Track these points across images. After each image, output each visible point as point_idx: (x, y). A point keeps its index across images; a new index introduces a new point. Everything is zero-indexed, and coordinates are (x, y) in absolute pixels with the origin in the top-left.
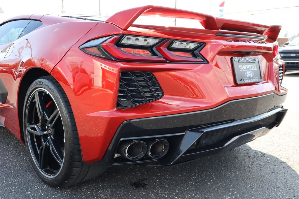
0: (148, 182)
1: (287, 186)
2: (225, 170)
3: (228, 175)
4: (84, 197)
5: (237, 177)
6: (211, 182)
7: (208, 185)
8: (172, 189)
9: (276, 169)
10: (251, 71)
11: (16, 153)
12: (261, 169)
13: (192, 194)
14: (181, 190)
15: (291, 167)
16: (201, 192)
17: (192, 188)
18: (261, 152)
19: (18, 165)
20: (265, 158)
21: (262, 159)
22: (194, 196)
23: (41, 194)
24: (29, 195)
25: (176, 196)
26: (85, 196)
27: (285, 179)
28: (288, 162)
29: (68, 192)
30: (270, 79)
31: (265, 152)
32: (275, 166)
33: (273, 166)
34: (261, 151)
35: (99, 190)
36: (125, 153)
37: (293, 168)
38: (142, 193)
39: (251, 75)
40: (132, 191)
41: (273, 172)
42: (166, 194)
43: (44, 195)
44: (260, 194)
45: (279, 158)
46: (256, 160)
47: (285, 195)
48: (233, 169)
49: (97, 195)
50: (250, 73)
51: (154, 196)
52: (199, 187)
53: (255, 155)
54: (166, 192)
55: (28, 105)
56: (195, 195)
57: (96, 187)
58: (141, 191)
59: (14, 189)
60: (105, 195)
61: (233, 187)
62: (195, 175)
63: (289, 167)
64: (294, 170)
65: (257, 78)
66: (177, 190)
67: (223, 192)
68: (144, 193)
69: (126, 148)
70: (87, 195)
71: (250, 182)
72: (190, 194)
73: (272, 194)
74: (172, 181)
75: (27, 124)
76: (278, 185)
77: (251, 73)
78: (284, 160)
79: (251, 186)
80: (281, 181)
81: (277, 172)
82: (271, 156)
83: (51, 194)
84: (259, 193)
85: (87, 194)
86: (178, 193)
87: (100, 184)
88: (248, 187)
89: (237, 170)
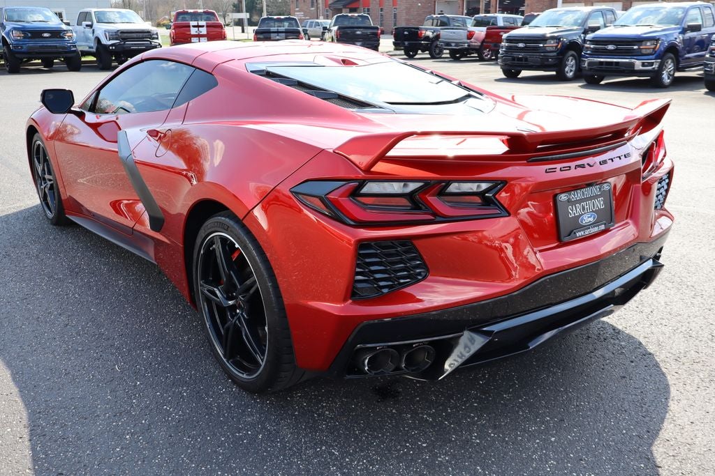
0: (402, 388)
1: (640, 409)
2: (539, 367)
3: (541, 379)
4: (297, 413)
5: (556, 385)
6: (509, 393)
7: (503, 399)
8: (442, 405)
9: (630, 370)
10: (593, 211)
11: (178, 312)
12: (603, 369)
13: (474, 417)
14: (456, 407)
15: (662, 365)
16: (490, 414)
17: (476, 405)
18: (613, 326)
19: (186, 338)
20: (617, 342)
21: (611, 343)
22: (477, 421)
23: (230, 403)
24: (211, 404)
25: (446, 420)
26: (299, 412)
27: (642, 392)
28: (658, 354)
29: (271, 403)
30: (631, 217)
31: (620, 327)
32: (632, 362)
33: (627, 363)
34: (615, 325)
35: (321, 401)
36: (364, 366)
37: (663, 369)
38: (391, 411)
39: (591, 219)
40: (374, 405)
41: (624, 377)
42: (429, 415)
43: (234, 406)
44: (589, 424)
45: (644, 344)
46: (600, 347)
47: (631, 429)
48: (553, 367)
49: (318, 410)
50: (588, 217)
51: (411, 417)
52: (488, 403)
53: (599, 334)
54: (431, 410)
55: (202, 252)
56: (479, 419)
57: (316, 393)
58: (390, 407)
59: (185, 391)
60: (330, 410)
61: (545, 406)
62: (484, 376)
63: (657, 365)
64: (663, 374)
65: (601, 224)
66: (449, 407)
67: (527, 417)
68: (394, 411)
69: (366, 359)
70: (302, 410)
71: (578, 397)
72: (469, 417)
73: (611, 424)
74: (443, 388)
75: (200, 282)
76: (626, 405)
77: (590, 217)
78: (651, 348)
79: (577, 406)
80: (633, 396)
81: (631, 375)
82: (630, 337)
83: (245, 404)
84: (588, 421)
85: (301, 407)
86: (450, 414)
87: (323, 389)
88: (572, 408)
89: (560, 369)
